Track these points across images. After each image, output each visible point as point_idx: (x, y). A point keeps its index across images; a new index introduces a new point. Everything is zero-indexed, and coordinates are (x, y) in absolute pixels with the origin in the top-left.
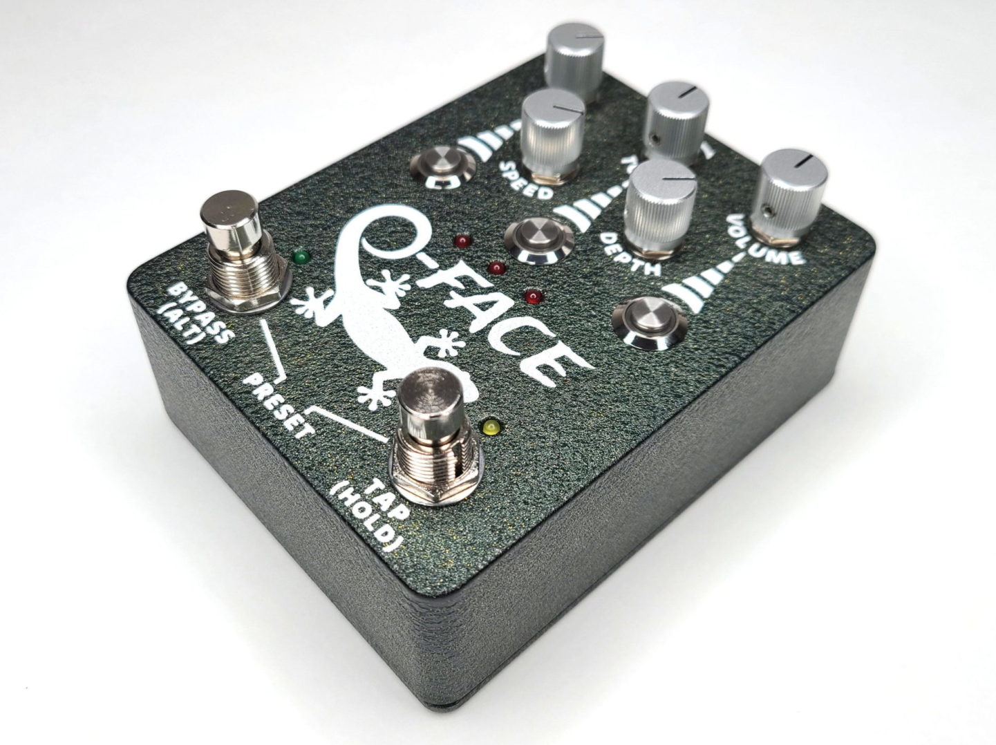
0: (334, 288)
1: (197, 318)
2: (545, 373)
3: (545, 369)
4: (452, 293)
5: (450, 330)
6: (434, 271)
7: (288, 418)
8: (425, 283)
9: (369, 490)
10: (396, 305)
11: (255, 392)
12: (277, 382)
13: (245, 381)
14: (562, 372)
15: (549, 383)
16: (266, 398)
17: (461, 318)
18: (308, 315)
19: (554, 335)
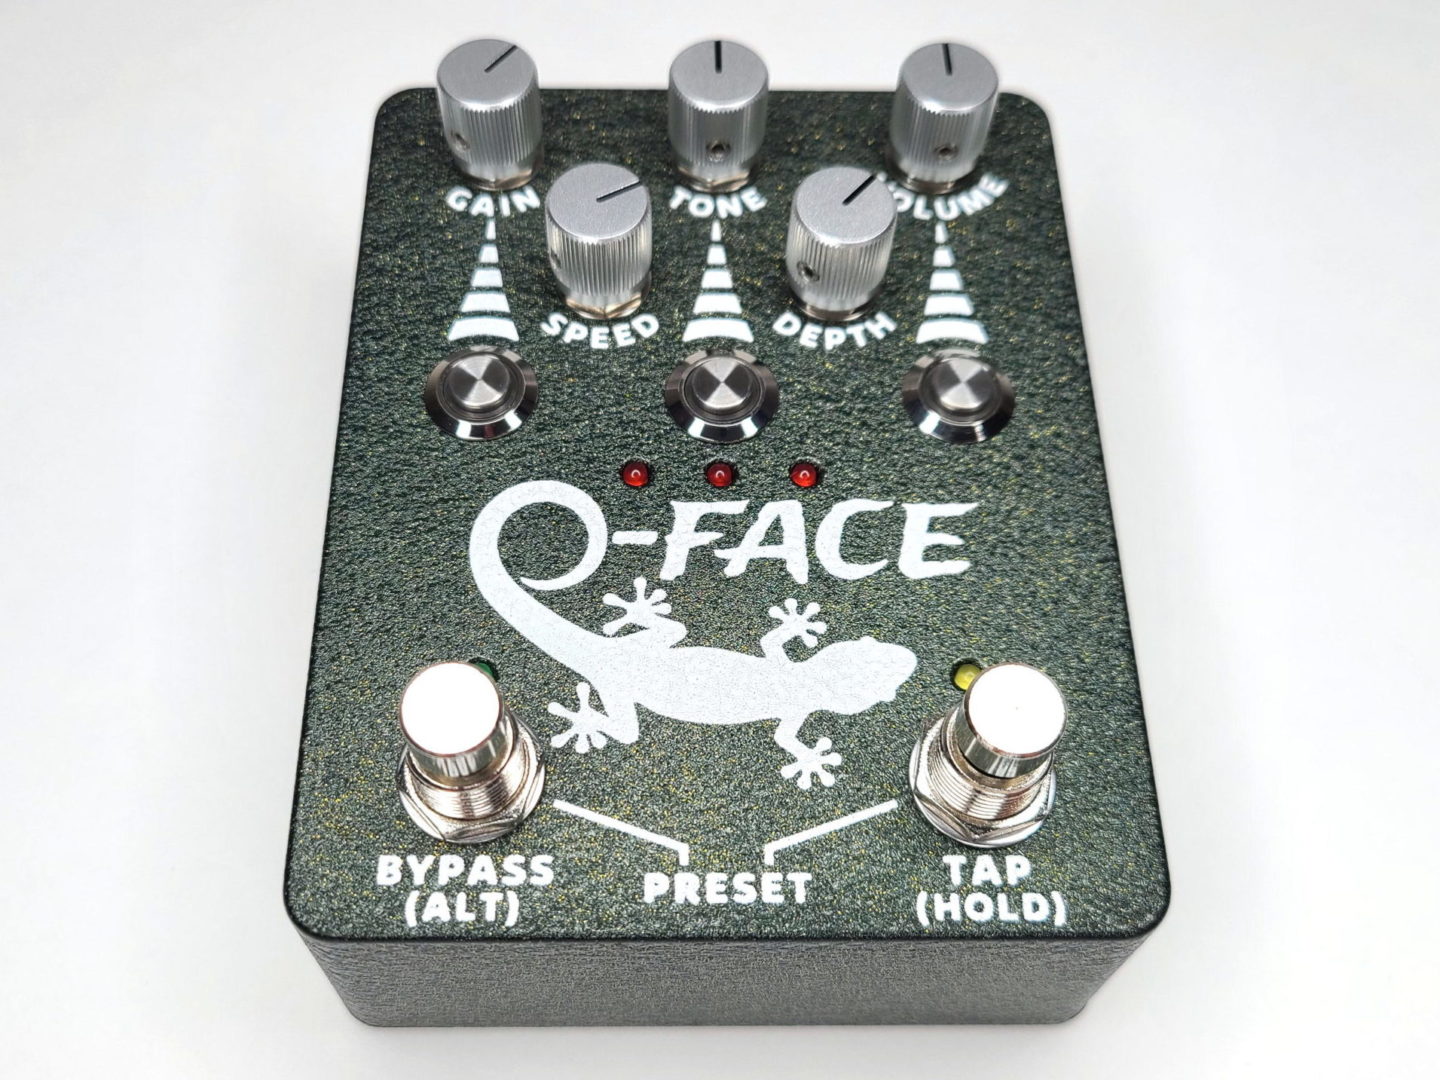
1: (472, 881)
2: (939, 558)
3: (933, 553)
4: (719, 553)
5: (779, 602)
6: (661, 543)
7: (758, 890)
8: (673, 567)
9: (956, 878)
10: (680, 630)
11: (679, 899)
12: (684, 861)
13: (649, 898)
14: (953, 541)
15: (958, 566)
16: (702, 893)
17: (770, 578)
18: (600, 743)
19: (889, 504)
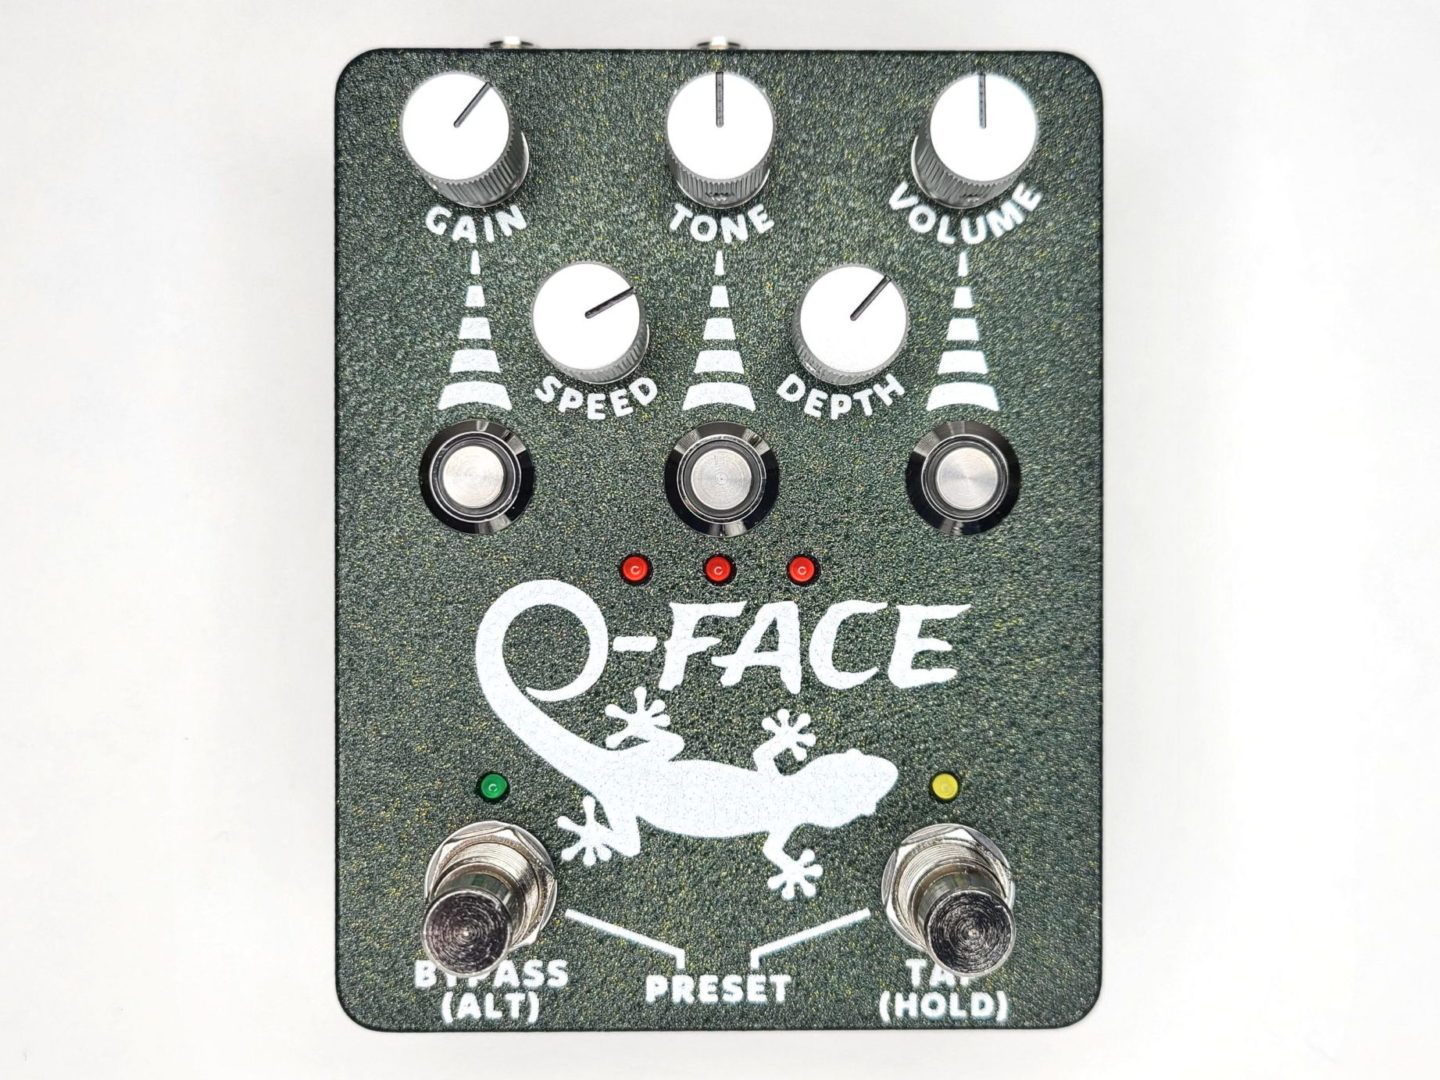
0: (585, 793)
1: (498, 983)
2: (928, 666)
3: (923, 660)
4: (716, 661)
5: (772, 713)
6: (660, 650)
7: (745, 991)
8: (672, 676)
9: (916, 980)
10: (677, 743)
11: (676, 999)
12: (681, 964)
13: (650, 998)
14: (942, 646)
15: (944, 675)
16: (696, 993)
17: (763, 685)
18: (606, 856)
19: (884, 605)
